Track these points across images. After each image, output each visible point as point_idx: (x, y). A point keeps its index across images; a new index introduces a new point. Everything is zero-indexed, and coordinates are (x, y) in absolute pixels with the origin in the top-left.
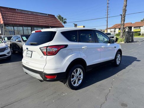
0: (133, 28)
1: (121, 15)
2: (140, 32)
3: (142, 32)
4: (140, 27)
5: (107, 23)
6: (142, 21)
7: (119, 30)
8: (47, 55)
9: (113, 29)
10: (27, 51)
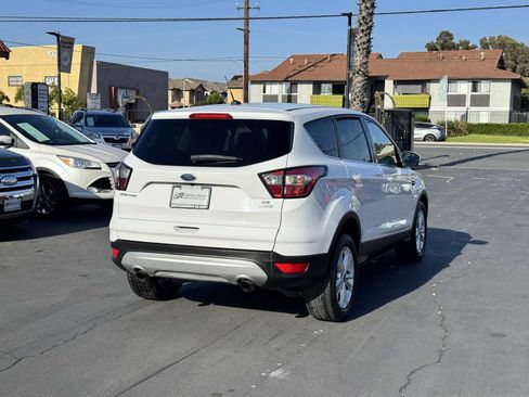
0: (389, 84)
1: (350, 15)
2: (426, 110)
3: (435, 112)
4: (423, 83)
5: (246, 43)
6: (432, 48)
7: (314, 93)
8: (284, 197)
9: (281, 82)
10: (173, 187)
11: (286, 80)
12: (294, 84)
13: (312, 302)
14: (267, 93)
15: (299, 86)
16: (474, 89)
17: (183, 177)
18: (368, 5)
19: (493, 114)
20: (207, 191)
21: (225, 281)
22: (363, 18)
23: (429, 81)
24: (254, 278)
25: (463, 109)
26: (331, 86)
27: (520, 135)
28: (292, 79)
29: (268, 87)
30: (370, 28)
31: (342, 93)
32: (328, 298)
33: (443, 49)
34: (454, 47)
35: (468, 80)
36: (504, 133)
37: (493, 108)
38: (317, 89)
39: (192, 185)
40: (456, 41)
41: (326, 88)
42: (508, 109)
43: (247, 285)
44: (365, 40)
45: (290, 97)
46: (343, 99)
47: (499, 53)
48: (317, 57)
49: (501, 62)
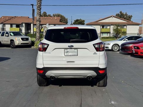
0: (32, 25)
7: (11, 27)
8: (100, 51)
9: (0, 24)
10: (65, 50)
11: (2, 23)
12: (4, 25)
15: (6, 25)
17: (69, 46)
18: (40, 3)
20: (76, 50)
21: (83, 77)
22: (39, 6)
24: (92, 75)
26: (15, 25)
30: (40, 9)
31: (19, 27)
33: (44, 16)
34: (47, 16)
35: (53, 24)
38: (11, 26)
39: (71, 48)
41: (14, 26)
43: (90, 78)
44: (39, 12)
45: (3, 28)
46: (20, 29)
47: (60, 18)
48: (11, 17)
49: (60, 20)
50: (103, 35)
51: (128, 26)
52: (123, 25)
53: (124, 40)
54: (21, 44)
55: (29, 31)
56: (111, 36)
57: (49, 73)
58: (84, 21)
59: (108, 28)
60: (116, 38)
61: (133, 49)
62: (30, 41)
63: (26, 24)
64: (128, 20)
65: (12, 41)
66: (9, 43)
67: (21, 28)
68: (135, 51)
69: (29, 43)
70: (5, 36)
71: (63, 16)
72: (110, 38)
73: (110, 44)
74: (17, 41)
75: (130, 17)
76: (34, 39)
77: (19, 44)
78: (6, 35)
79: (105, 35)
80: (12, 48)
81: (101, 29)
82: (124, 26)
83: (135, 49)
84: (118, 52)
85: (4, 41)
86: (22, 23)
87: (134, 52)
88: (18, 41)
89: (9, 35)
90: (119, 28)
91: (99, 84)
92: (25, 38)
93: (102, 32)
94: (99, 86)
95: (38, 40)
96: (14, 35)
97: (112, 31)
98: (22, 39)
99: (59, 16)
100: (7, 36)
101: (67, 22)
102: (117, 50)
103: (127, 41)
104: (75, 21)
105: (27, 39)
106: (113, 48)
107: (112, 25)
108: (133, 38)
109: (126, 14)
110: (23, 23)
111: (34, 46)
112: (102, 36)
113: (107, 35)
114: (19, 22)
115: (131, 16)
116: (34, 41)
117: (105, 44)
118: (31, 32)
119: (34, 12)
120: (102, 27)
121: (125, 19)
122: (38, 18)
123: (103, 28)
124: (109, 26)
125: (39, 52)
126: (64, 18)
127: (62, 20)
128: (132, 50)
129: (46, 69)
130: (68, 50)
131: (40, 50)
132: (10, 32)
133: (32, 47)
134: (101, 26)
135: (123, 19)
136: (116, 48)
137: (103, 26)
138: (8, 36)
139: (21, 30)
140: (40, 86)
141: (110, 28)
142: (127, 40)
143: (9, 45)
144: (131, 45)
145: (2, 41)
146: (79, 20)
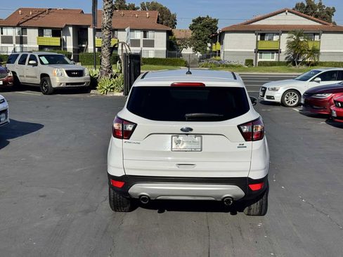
0: (90, 31)
7: (39, 36)
9: (14, 27)
10: (172, 137)
11: (18, 26)
12: (24, 29)
13: (252, 206)
14: (5, 34)
15: (28, 30)
16: (145, 36)
17: (182, 130)
19: (156, 52)
23: (117, 30)
25: (139, 49)
26: (51, 31)
27: (173, 65)
28: (22, 25)
29: (4, 30)
31: (59, 35)
32: (264, 202)
33: (120, 9)
35: (141, 30)
36: (164, 64)
37: (156, 48)
38: (41, 34)
39: (187, 134)
40: (127, 4)
41: (48, 33)
42: (165, 49)
43: (228, 201)
44: (109, 6)
45: (21, 38)
46: (62, 40)
47: (157, 13)
48: (39, 10)
49: (158, 20)
50: (261, 58)
51: (323, 36)
52: (311, 33)
53: (311, 81)
54: (65, 86)
55: (84, 46)
56: (283, 59)
57: (137, 189)
58: (215, 21)
59: (274, 40)
60: (294, 65)
61: (333, 108)
62: (87, 78)
63: (75, 27)
64: (323, 18)
65: (44, 77)
66: (38, 81)
67: (64, 37)
68: (337, 112)
69: (84, 83)
70: (29, 64)
71: (165, 8)
72: (279, 63)
73: (277, 90)
74: (57, 78)
75: (330, 12)
76: (95, 72)
77: (61, 86)
78: (31, 62)
79: (267, 58)
80: (44, 94)
81: (257, 41)
82: (315, 34)
83: (338, 107)
84: (297, 110)
85: (27, 77)
86: (66, 25)
87: (334, 114)
88: (59, 76)
89: (37, 62)
90: (301, 40)
91: (250, 210)
92: (75, 71)
93: (259, 50)
94: (248, 215)
95: (107, 75)
96: (50, 64)
97: (284, 48)
98: (69, 73)
99: (154, 7)
100: (34, 65)
101: (176, 24)
102: (295, 103)
103: (318, 82)
104: (193, 21)
105: (80, 73)
106: (286, 99)
107: (284, 32)
108: (335, 75)
109: (320, 4)
110: (70, 26)
111: (96, 89)
112: (259, 60)
113: (273, 58)
114: (59, 24)
115: (334, 8)
116: (97, 78)
117: (266, 88)
118: (89, 47)
119: (97, 4)
120: (259, 36)
121: (316, 16)
122: (105, 22)
123: (262, 39)
124: (278, 34)
125: (113, 138)
126: (168, 13)
127: (162, 17)
128: (331, 110)
129: (130, 180)
130: (181, 138)
131: (116, 134)
132: (39, 56)
133: (92, 92)
134: (259, 34)
135: (312, 17)
136: (292, 99)
137: (263, 36)
138: (36, 65)
139: (63, 43)
140: (116, 211)
141: (279, 40)
142: (320, 79)
143: (39, 87)
144: (328, 96)
145: (20, 76)
146: (203, 18)
